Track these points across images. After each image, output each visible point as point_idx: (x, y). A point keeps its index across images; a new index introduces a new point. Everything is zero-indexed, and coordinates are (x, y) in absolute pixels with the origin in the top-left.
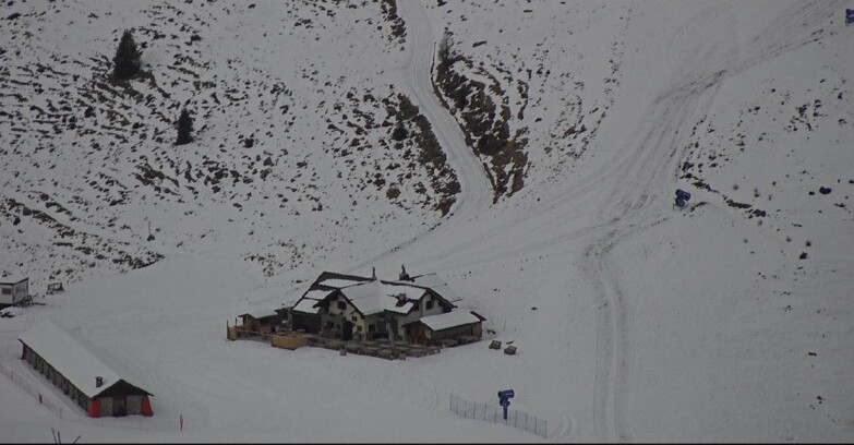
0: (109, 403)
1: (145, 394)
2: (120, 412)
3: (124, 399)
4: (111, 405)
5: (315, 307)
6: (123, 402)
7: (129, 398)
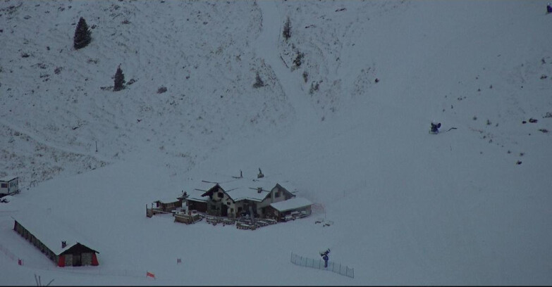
0: (70, 258)
1: (94, 252)
2: (78, 264)
3: (80, 255)
4: (71, 259)
5: (203, 196)
6: (79, 257)
7: (83, 255)
